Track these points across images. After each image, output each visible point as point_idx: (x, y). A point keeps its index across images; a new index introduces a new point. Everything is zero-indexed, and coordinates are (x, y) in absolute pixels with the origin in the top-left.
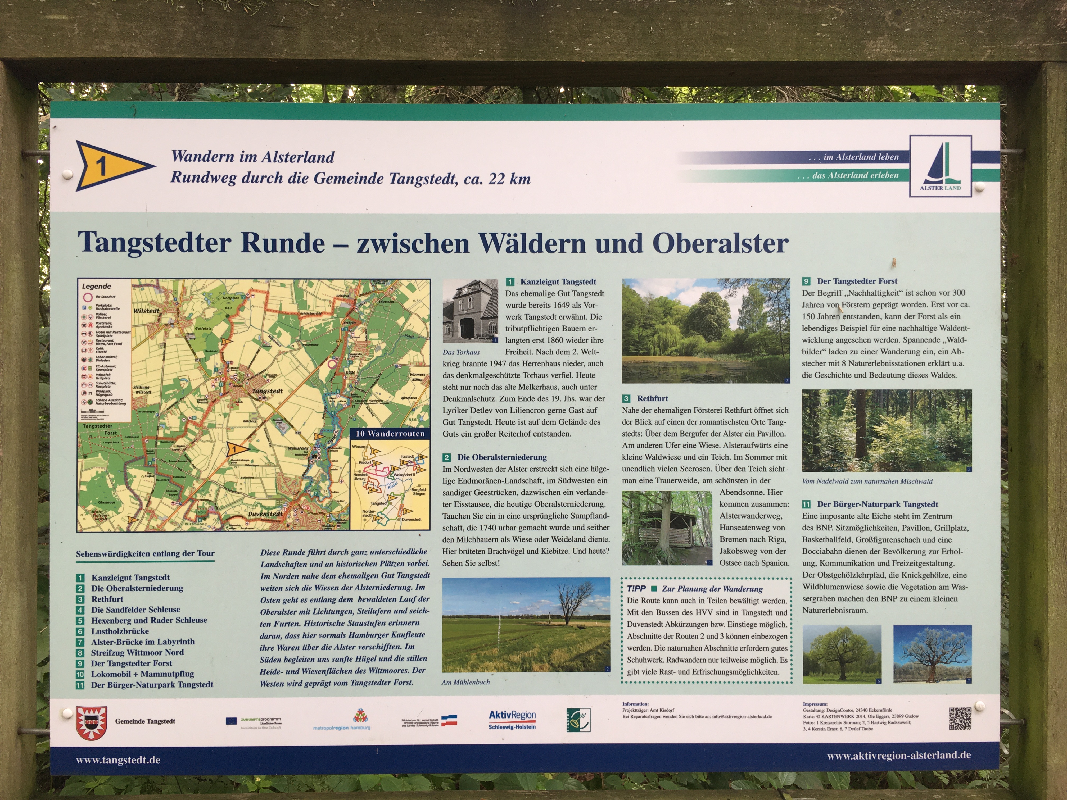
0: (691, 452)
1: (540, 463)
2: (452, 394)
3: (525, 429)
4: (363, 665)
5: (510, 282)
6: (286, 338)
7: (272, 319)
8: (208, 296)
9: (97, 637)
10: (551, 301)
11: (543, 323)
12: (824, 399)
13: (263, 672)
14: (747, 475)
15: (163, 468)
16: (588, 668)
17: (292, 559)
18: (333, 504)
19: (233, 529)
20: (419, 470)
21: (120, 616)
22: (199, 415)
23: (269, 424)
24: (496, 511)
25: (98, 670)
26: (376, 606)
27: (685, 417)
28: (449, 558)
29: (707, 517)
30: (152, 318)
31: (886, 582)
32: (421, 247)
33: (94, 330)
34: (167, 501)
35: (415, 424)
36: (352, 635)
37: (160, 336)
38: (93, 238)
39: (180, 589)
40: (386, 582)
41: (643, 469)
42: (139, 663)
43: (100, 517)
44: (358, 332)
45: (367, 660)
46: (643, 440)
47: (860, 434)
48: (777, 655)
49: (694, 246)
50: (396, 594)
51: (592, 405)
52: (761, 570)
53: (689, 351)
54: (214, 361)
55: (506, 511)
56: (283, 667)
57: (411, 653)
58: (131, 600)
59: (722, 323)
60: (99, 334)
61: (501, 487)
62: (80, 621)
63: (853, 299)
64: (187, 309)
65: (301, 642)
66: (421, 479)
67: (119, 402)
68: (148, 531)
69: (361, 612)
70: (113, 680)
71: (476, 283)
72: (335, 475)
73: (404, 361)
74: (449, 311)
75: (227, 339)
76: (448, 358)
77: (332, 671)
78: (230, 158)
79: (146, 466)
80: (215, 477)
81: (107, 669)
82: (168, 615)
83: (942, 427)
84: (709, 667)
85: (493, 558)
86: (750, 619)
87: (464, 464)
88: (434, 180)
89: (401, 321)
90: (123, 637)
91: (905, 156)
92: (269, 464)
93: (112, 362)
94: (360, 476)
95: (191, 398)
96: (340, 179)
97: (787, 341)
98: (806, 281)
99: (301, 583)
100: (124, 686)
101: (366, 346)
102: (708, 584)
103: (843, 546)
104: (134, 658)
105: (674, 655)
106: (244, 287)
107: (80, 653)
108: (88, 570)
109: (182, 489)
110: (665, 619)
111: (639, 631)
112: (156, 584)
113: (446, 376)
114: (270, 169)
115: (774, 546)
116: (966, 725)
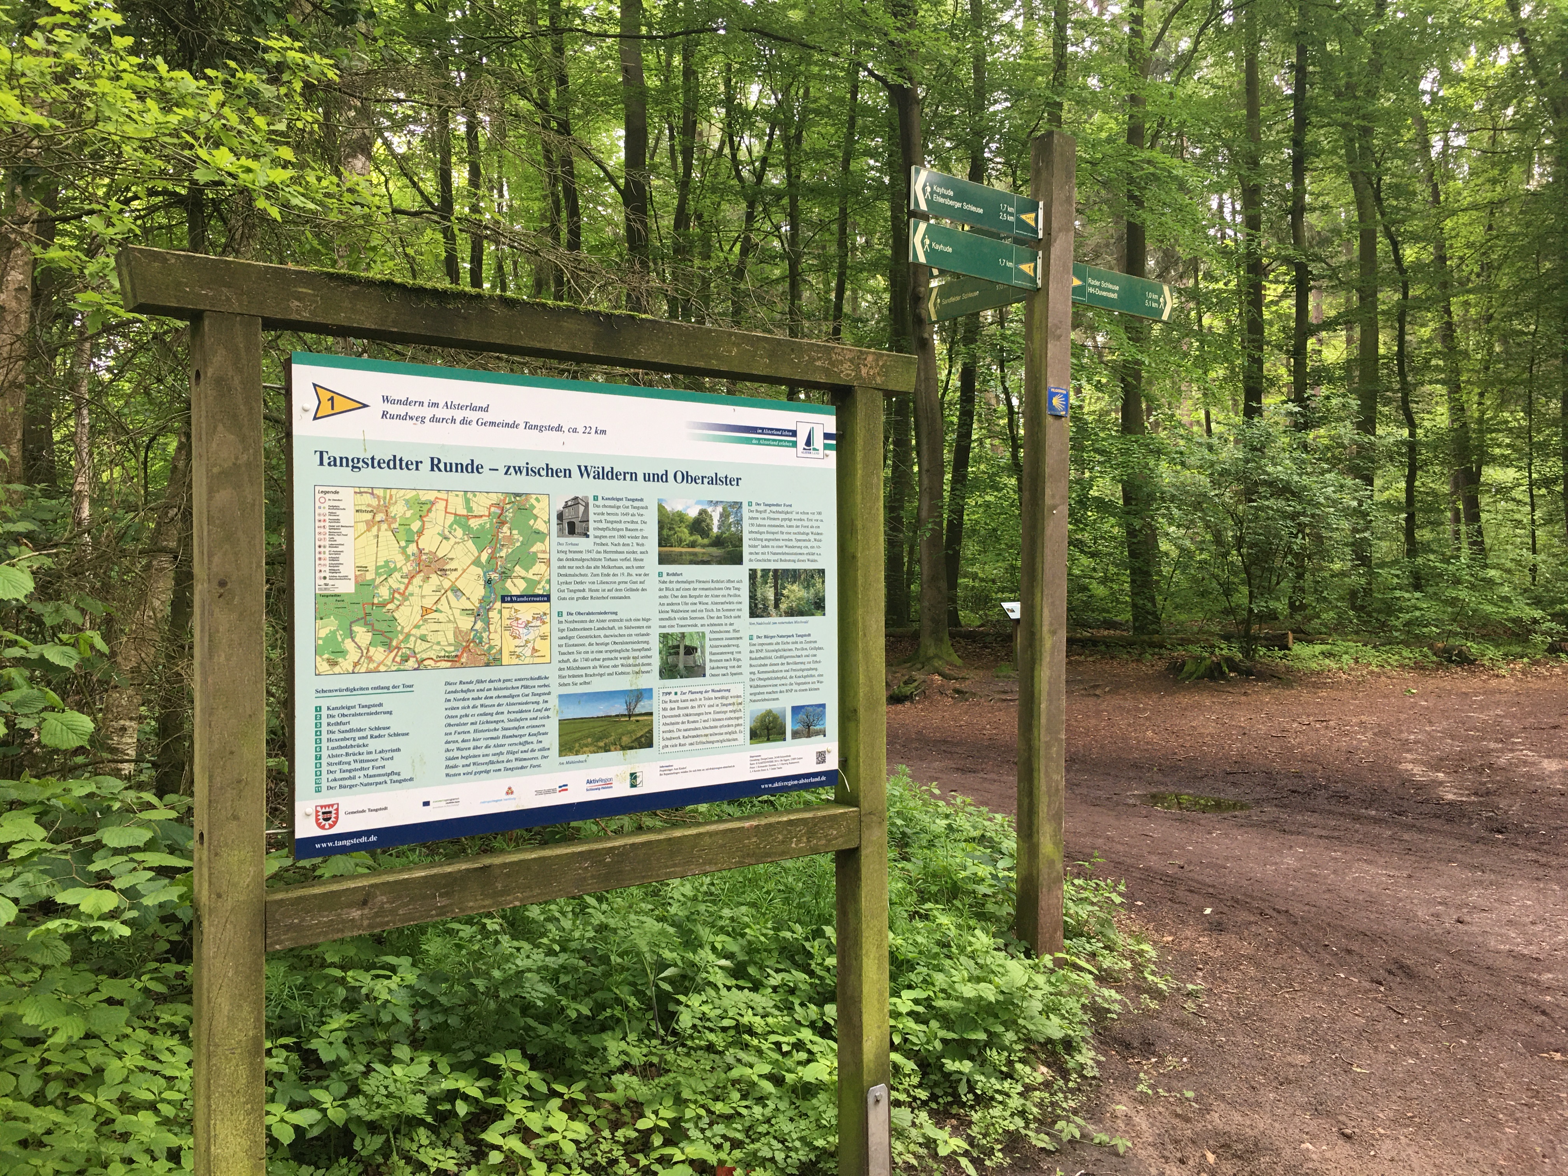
0: (694, 608)
1: (614, 617)
2: (563, 571)
3: (605, 594)
4: (511, 757)
5: (596, 498)
6: (459, 532)
7: (451, 518)
8: (407, 502)
9: (331, 752)
10: (619, 511)
11: (615, 526)
12: (759, 574)
13: (447, 767)
14: (723, 621)
15: (377, 626)
16: (641, 746)
17: (465, 687)
18: (491, 648)
19: (426, 667)
20: (544, 623)
21: (348, 735)
22: (402, 587)
23: (449, 593)
24: (589, 649)
25: (331, 777)
26: (518, 716)
27: (691, 586)
28: (562, 681)
29: (703, 647)
30: (369, 516)
31: (788, 681)
32: (543, 473)
33: (327, 524)
34: (381, 649)
35: (541, 592)
36: (504, 737)
37: (375, 530)
38: (325, 456)
39: (390, 713)
40: (524, 699)
41: (669, 619)
42: (362, 769)
43: (333, 663)
44: (505, 529)
45: (513, 753)
46: (670, 600)
47: (776, 594)
48: (738, 729)
49: (694, 480)
50: (530, 707)
51: (642, 579)
52: (730, 679)
53: (693, 545)
54: (412, 549)
55: (595, 648)
56: (460, 762)
57: (540, 746)
58: (355, 723)
59: (709, 528)
60: (331, 527)
61: (592, 633)
62: (318, 741)
63: (772, 516)
64: (393, 510)
65: (471, 744)
66: (545, 629)
67: (345, 578)
68: (368, 672)
69: (510, 720)
70: (343, 783)
71: (576, 498)
72: (492, 628)
73: (534, 549)
74: (560, 516)
75: (420, 533)
76: (561, 548)
77: (492, 762)
78: (421, 404)
79: (366, 624)
80: (414, 632)
81: (338, 775)
82: (382, 732)
83: (812, 591)
84: (704, 739)
85: (588, 679)
86: (724, 709)
87: (570, 618)
88: (550, 428)
89: (532, 522)
90: (350, 751)
91: (794, 433)
92: (450, 621)
93: (340, 548)
94: (507, 628)
95: (397, 575)
96: (492, 424)
97: (741, 540)
99: (471, 703)
100: (351, 787)
101: (511, 539)
102: (703, 689)
103: (767, 662)
104: (358, 766)
105: (686, 734)
106: (431, 496)
107: (318, 766)
108: (324, 703)
109: (391, 640)
110: (681, 712)
111: (668, 720)
112: (373, 710)
113: (560, 560)
114: (448, 414)
115: (736, 664)
116: (824, 761)
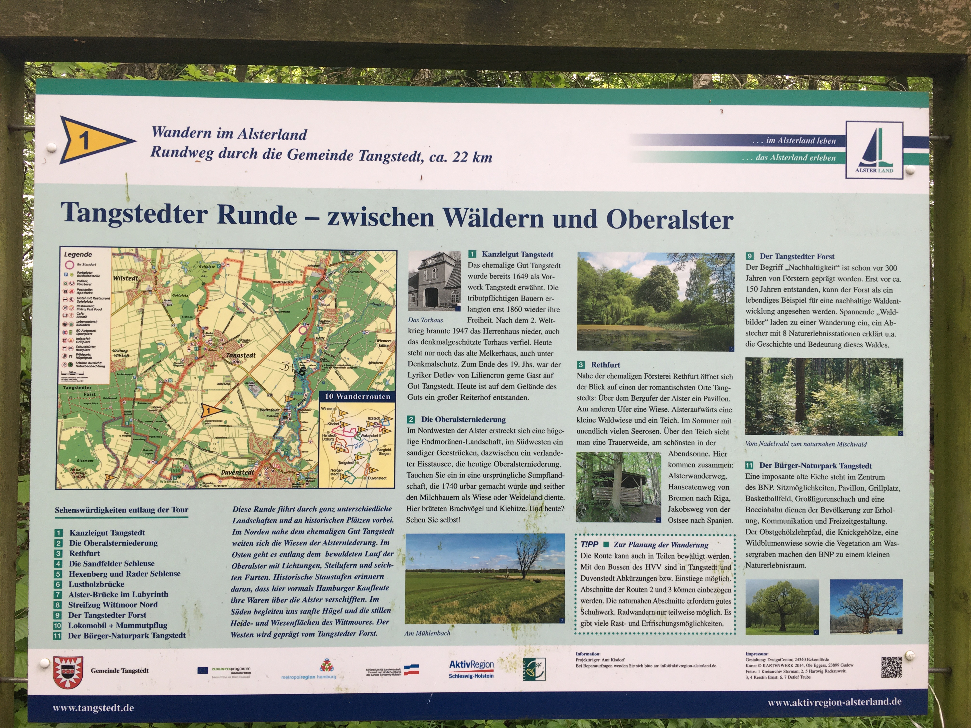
0: (641, 415)
1: (499, 426)
2: (416, 359)
3: (485, 393)
4: (330, 617)
5: (472, 254)
6: (259, 305)
7: (246, 286)
8: (185, 265)
9: (74, 590)
10: (510, 272)
11: (503, 293)
12: (766, 366)
13: (234, 623)
14: (694, 438)
15: (139, 428)
16: (543, 620)
17: (262, 516)
18: (303, 463)
19: (206, 487)
20: (385, 431)
21: (97, 570)
22: (175, 378)
23: (242, 387)
24: (457, 470)
25: (74, 621)
26: (342, 560)
27: (636, 383)
28: (412, 515)
29: (656, 477)
30: (130, 285)
31: (824, 539)
32: (388, 220)
33: (75, 296)
34: (144, 459)
35: (381, 388)
36: (320, 588)
37: (139, 303)
38: (75, 209)
39: (155, 544)
40: (352, 538)
41: (596, 431)
42: (115, 615)
43: (79, 475)
44: (328, 300)
45: (334, 612)
46: (597, 404)
47: (799, 399)
48: (722, 608)
49: (645, 222)
50: (361, 549)
51: (549, 370)
52: (707, 527)
53: (640, 320)
54: (190, 327)
55: (467, 470)
56: (253, 618)
57: (375, 605)
58: (107, 554)
59: (671, 295)
60: (80, 300)
61: (462, 448)
62: (58, 574)
63: (793, 273)
64: (165, 277)
65: (270, 595)
66: (387, 440)
67: (98, 365)
68: (125, 488)
69: (328, 566)
70: (89, 631)
71: (440, 255)
72: (305, 436)
73: (371, 328)
74: (414, 281)
75: (203, 305)
76: (413, 326)
77: (300, 623)
78: (208, 134)
79: (124, 426)
80: (190, 437)
81: (83, 620)
82: (143, 569)
83: (875, 394)
84: (657, 618)
85: (454, 515)
86: (696, 574)
87: (427, 426)
88: (401, 157)
89: (369, 290)
90: (100, 590)
91: (841, 141)
92: (242, 425)
93: (92, 327)
94: (328, 437)
95: (168, 362)
96: (312, 156)
97: (731, 312)
98: (750, 256)
99: (271, 538)
100: (100, 637)
101: (336, 313)
102: (657, 540)
103: (783, 505)
104: (110, 610)
105: (625, 607)
106: (219, 256)
107: (58, 605)
108: (67, 525)
109: (158, 448)
110: (616, 573)
111: (592, 584)
112: (131, 538)
113: (411, 342)
114: (246, 145)
115: (718, 505)
116: (897, 673)
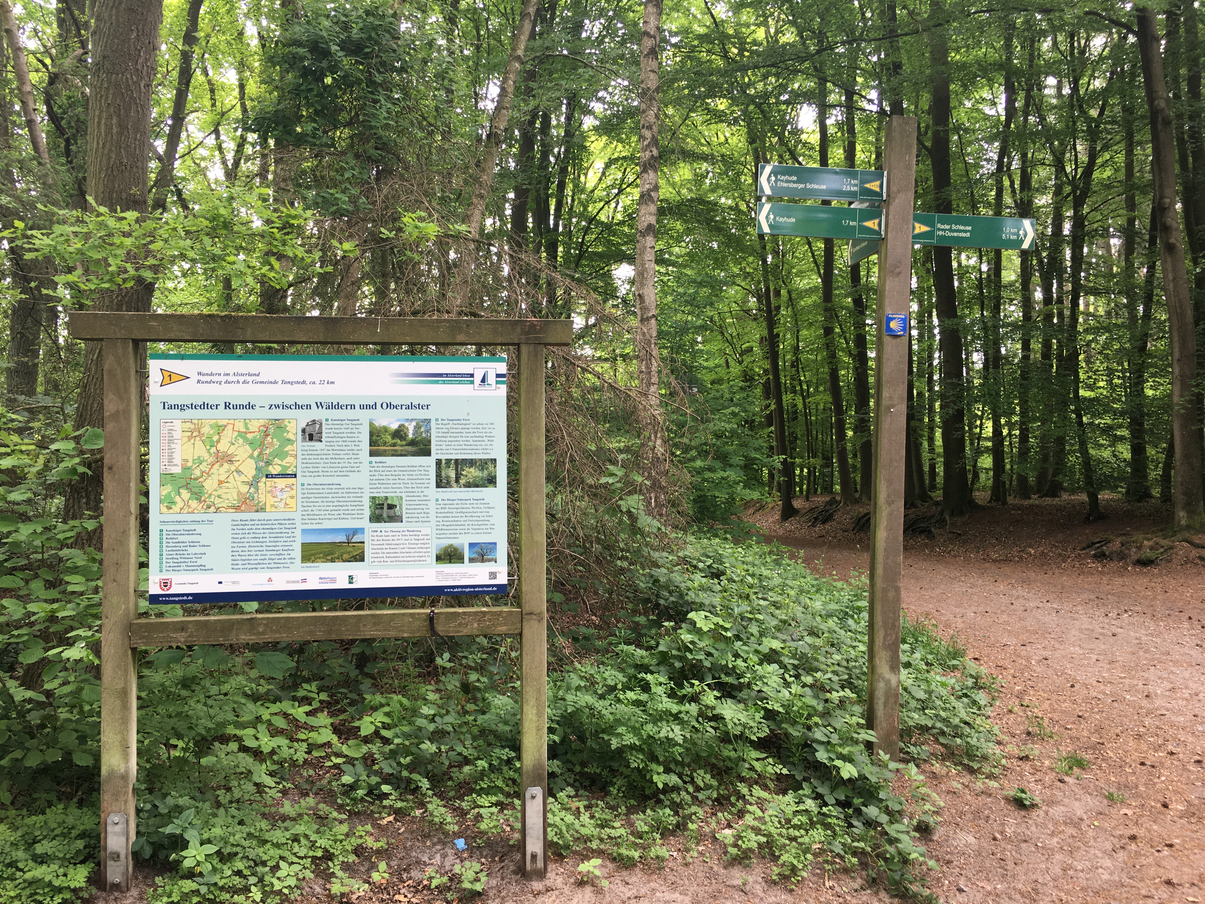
0: (395, 482)
1: (338, 486)
2: (305, 461)
3: (332, 474)
5: (327, 420)
6: (241, 441)
7: (236, 434)
8: (211, 426)
9: (168, 553)
10: (342, 427)
11: (340, 435)
13: (232, 564)
14: (415, 490)
15: (193, 490)
16: (356, 561)
17: (243, 523)
18: (259, 502)
19: (221, 512)
20: (292, 489)
21: (177, 545)
22: (208, 470)
23: (235, 473)
24: (322, 504)
25: (168, 565)
26: (276, 540)
27: (393, 469)
28: (304, 522)
29: (401, 505)
30: (189, 434)
31: (466, 527)
32: (293, 407)
33: (167, 438)
34: (195, 502)
35: (290, 473)
36: (267, 550)
37: (192, 441)
38: (166, 404)
39: (200, 534)
40: (280, 531)
41: (377, 488)
42: (184, 562)
43: (169, 508)
44: (269, 438)
45: (272, 560)
46: (377, 477)
47: (456, 474)
48: (426, 554)
49: (396, 407)
50: (283, 535)
51: (358, 465)
52: (421, 524)
53: (394, 445)
54: (213, 450)
55: (325, 504)
56: (240, 562)
57: (289, 557)
58: (181, 538)
59: (406, 435)
60: (169, 440)
61: (324, 495)
62: (161, 547)
63: (454, 426)
64: (203, 431)
65: (247, 553)
66: (293, 493)
67: (176, 465)
68: (188, 513)
69: (270, 542)
70: (174, 568)
71: (314, 420)
72: (260, 492)
73: (286, 449)
74: (304, 431)
75: (218, 442)
76: (303, 448)
77: (259, 564)
78: (220, 375)
79: (187, 489)
80: (214, 493)
81: (172, 564)
82: (196, 544)
83: (486, 472)
84: (402, 559)
85: (320, 521)
86: (417, 542)
87: (309, 487)
88: (298, 383)
89: (285, 434)
90: (178, 553)
91: (472, 375)
92: (235, 488)
93: (174, 450)
94: (269, 492)
95: (204, 464)
96: (262, 382)
97: (430, 441)
98: (437, 420)
99: (247, 531)
100: (179, 571)
101: (272, 444)
102: (401, 529)
103: (451, 515)
104: (182, 560)
105: (389, 555)
106: (224, 422)
107: (161, 559)
108: (164, 528)
109: (201, 497)
110: (385, 542)
111: (376, 547)
112: (191, 532)
113: (303, 455)
114: (235, 379)
115: (425, 515)
116: (495, 578)
